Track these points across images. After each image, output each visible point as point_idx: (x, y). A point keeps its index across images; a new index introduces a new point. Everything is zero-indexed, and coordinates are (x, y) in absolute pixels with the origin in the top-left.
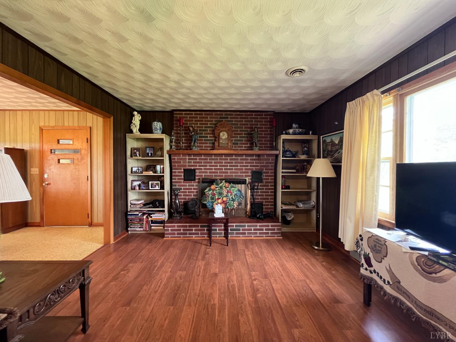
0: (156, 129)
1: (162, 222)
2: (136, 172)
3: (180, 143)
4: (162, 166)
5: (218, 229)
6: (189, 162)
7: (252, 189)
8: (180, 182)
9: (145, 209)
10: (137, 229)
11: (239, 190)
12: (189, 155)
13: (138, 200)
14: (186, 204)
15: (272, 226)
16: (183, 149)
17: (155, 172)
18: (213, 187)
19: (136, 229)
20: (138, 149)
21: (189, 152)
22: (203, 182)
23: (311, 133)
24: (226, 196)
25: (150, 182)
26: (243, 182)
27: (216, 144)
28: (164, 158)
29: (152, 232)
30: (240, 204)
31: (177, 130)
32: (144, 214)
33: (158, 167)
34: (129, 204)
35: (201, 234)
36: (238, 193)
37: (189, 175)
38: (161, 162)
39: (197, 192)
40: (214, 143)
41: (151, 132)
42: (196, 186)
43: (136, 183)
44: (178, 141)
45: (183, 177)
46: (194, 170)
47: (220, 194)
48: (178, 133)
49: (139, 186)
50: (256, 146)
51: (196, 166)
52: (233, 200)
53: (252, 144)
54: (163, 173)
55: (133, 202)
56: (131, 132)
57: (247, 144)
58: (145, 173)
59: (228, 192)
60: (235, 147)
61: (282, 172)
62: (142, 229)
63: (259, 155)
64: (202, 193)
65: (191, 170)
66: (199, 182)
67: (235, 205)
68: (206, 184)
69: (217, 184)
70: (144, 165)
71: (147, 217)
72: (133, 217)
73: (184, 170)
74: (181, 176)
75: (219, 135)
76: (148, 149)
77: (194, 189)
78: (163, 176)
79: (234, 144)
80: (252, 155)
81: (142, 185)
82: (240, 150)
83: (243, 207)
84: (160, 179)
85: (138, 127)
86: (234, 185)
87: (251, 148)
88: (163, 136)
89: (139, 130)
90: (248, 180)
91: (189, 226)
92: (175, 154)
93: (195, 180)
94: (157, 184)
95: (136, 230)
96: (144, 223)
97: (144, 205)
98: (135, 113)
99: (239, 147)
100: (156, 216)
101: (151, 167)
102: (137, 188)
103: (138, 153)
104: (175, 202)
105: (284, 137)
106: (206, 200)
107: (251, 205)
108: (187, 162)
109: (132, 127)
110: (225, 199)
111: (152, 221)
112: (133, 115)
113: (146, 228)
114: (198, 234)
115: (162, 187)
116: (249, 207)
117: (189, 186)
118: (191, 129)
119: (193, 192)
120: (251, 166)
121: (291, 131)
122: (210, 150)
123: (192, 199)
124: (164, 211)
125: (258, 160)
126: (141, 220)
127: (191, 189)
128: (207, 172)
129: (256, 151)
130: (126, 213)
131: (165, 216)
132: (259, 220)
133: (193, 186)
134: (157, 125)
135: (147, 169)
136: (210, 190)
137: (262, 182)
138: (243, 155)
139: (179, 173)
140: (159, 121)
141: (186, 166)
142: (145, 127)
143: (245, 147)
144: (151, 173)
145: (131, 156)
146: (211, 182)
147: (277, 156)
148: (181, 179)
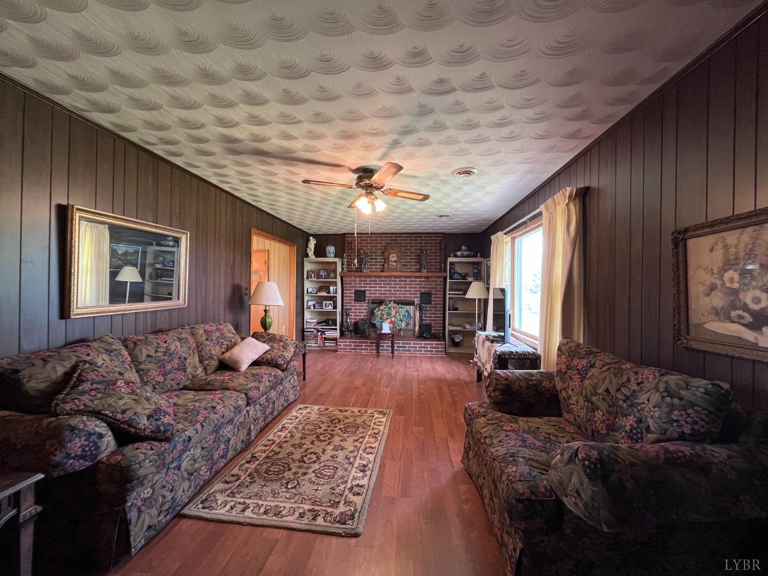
0: (330, 252)
1: (335, 339)
2: (311, 293)
3: (351, 265)
4: (335, 288)
5: (386, 345)
6: (359, 284)
7: (421, 310)
8: (351, 303)
9: (319, 327)
10: (312, 345)
11: (407, 311)
12: (360, 277)
13: (313, 319)
14: (356, 324)
15: (436, 344)
16: (354, 272)
17: (329, 293)
18: (382, 307)
19: (312, 344)
20: (313, 272)
21: (360, 274)
22: (373, 303)
23: (479, 255)
24: (395, 316)
25: (324, 302)
26: (412, 303)
27: (386, 266)
28: (337, 280)
29: (326, 348)
30: (408, 324)
31: (348, 252)
32: (318, 331)
33: (332, 288)
34: (305, 322)
35: (371, 350)
36: (406, 314)
37: (360, 296)
38: (335, 284)
39: (366, 313)
40: (383, 265)
41: (325, 256)
42: (366, 306)
43: (311, 303)
44: (350, 263)
45: (353, 298)
46: (364, 291)
47: (389, 314)
48: (349, 256)
49: (314, 305)
50: (425, 268)
51: (366, 287)
52: (401, 321)
53: (421, 265)
54: (336, 293)
55: (308, 321)
56: (307, 256)
57: (417, 265)
58: (320, 294)
59: (396, 312)
60: (404, 268)
61: (449, 294)
62: (317, 345)
63: (427, 277)
64: (372, 313)
65: (361, 291)
66: (369, 303)
67: (403, 325)
68: (376, 305)
69: (386, 305)
70: (318, 286)
71: (321, 334)
72: (309, 333)
73: (355, 291)
74: (352, 297)
75: (389, 257)
76: (322, 271)
77: (364, 309)
78: (336, 297)
79: (403, 265)
80: (421, 277)
81: (316, 305)
82: (410, 272)
83: (412, 328)
84: (333, 299)
85: (313, 251)
86: (403, 306)
87: (419, 270)
88: (337, 260)
89: (314, 253)
90: (417, 301)
91: (360, 342)
92: (347, 276)
93: (364, 301)
94: (330, 304)
95: (311, 346)
96: (319, 339)
97: (318, 323)
98: (311, 238)
99: (408, 268)
100: (329, 334)
101: (325, 287)
102: (312, 307)
103: (313, 275)
104: (346, 321)
105: (451, 259)
106: (375, 320)
107: (420, 326)
108: (357, 284)
109: (308, 252)
110: (393, 319)
111: (325, 338)
112: (309, 240)
113: (320, 344)
114: (367, 349)
115: (335, 307)
116: (417, 328)
117: (359, 306)
118: (362, 252)
119: (363, 313)
120: (419, 288)
121: (459, 253)
122: (380, 272)
123: (363, 319)
124: (336, 329)
125: (427, 281)
126: (316, 337)
127: (361, 309)
128: (376, 294)
129: (424, 272)
130: (303, 331)
131: (337, 334)
132: (426, 339)
133: (363, 306)
134: (331, 249)
135: (320, 289)
136: (379, 310)
137: (430, 303)
138: (412, 276)
139: (350, 294)
140: (332, 245)
141: (356, 287)
142: (320, 252)
143: (414, 269)
144: (324, 294)
145: (308, 278)
146: (380, 303)
147: (445, 278)
148: (352, 300)
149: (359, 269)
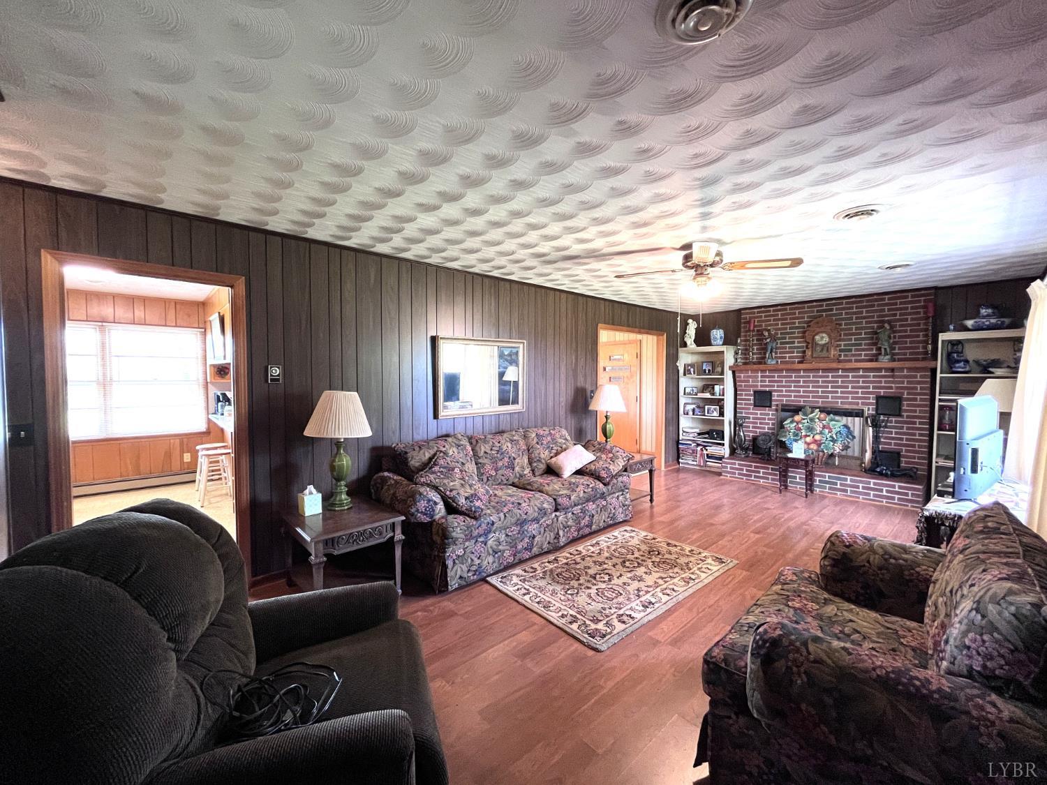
0: (716, 339)
1: (721, 458)
2: (690, 394)
3: (749, 354)
4: (722, 387)
5: (798, 476)
6: (761, 381)
7: (876, 425)
8: (749, 409)
9: (700, 440)
10: (690, 462)
11: (846, 426)
12: (763, 371)
13: (692, 428)
14: (755, 439)
15: (900, 487)
16: (754, 363)
17: (713, 394)
18: (797, 418)
19: (687, 461)
20: (692, 365)
21: (762, 367)
22: (783, 410)
24: (821, 433)
25: (706, 407)
26: (859, 414)
27: (809, 353)
28: (725, 377)
29: (708, 469)
30: (846, 448)
31: (745, 336)
32: (698, 445)
33: (717, 388)
34: (681, 432)
35: (773, 479)
36: (844, 431)
37: (763, 399)
38: (721, 381)
39: (773, 424)
40: (804, 352)
41: (710, 344)
42: (772, 415)
43: (690, 407)
44: (746, 352)
45: (752, 402)
46: (770, 393)
47: (810, 429)
48: (746, 341)
49: (694, 410)
50: (886, 354)
51: (774, 386)
52: (834, 441)
53: (879, 349)
54: (723, 395)
55: (685, 430)
56: (685, 345)
57: (872, 350)
58: (700, 395)
59: (824, 427)
60: (845, 356)
61: (940, 400)
62: (695, 463)
63: (892, 370)
64: (781, 426)
65: (765, 392)
66: (777, 410)
67: (837, 448)
68: (788, 414)
69: (805, 414)
70: (700, 384)
71: (702, 450)
72: (684, 446)
73: (755, 392)
74: (749, 400)
75: (813, 339)
76: (705, 364)
77: (769, 419)
78: (723, 400)
79: (841, 351)
80: (879, 370)
81: (697, 410)
82: (856, 361)
83: (857, 454)
84: (719, 403)
85: (693, 338)
86: (837, 418)
87: (874, 358)
88: (724, 348)
89: (695, 341)
90: (869, 410)
91: (756, 467)
92: (741, 371)
93: (770, 407)
94: (715, 409)
95: (688, 464)
96: (698, 455)
97: (699, 434)
98: (690, 321)
99: (854, 355)
100: (712, 450)
101: (708, 387)
102: (691, 413)
103: (692, 370)
104: (739, 435)
105: (943, 337)
106: (785, 436)
107: (874, 452)
108: (760, 382)
109: (686, 339)
110: (817, 437)
111: (707, 455)
112: (688, 324)
113: (700, 462)
114: (768, 479)
115: (722, 414)
116: (868, 455)
117: (761, 414)
118: (766, 334)
119: (768, 424)
120: (874, 388)
121: (969, 323)
122: (799, 362)
123: (764, 434)
124: (723, 445)
125: (893, 376)
126: (694, 452)
127: (764, 419)
128: (790, 396)
129: (885, 361)
130: (678, 443)
131: (726, 451)
132: (881, 475)
133: (768, 414)
134: (717, 334)
135: (704, 389)
136: (792, 422)
137: (899, 415)
138: (859, 369)
139: (748, 397)
140: (719, 328)
141: (757, 386)
142: (703, 338)
143: (865, 355)
144: (707, 395)
145: (685, 375)
146: (796, 410)
147: (934, 371)
148: (750, 404)
149: (762, 361)
